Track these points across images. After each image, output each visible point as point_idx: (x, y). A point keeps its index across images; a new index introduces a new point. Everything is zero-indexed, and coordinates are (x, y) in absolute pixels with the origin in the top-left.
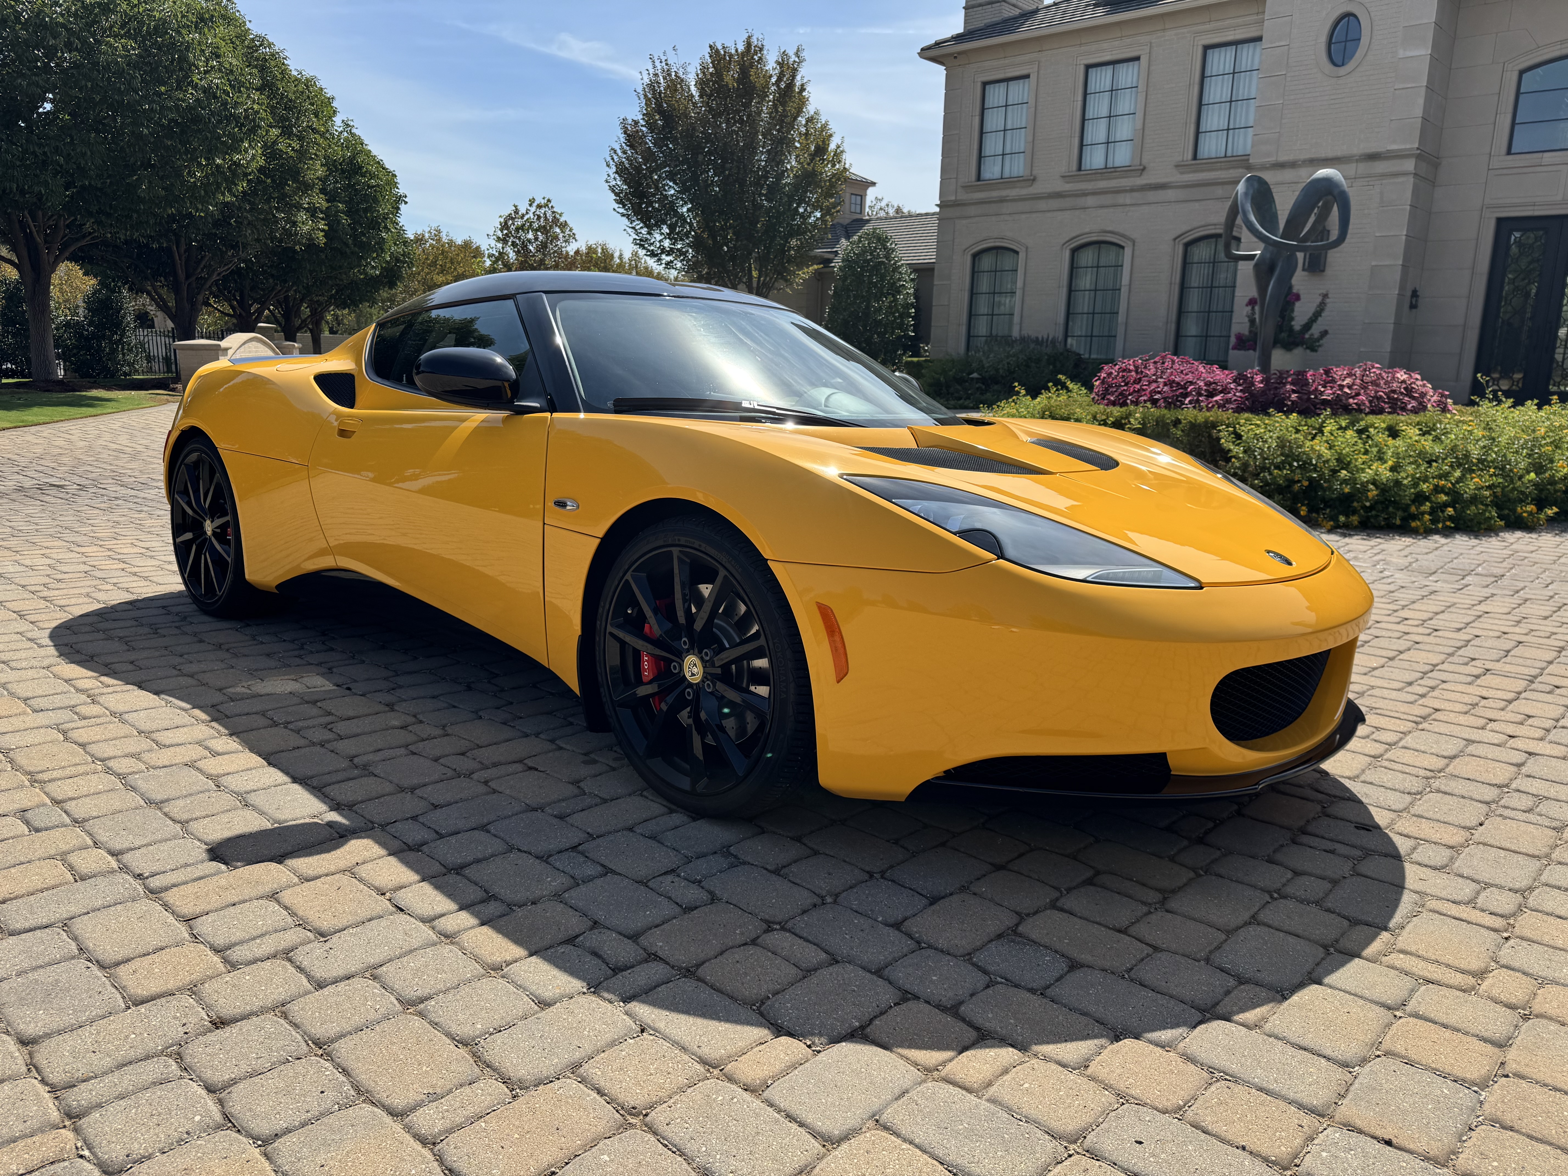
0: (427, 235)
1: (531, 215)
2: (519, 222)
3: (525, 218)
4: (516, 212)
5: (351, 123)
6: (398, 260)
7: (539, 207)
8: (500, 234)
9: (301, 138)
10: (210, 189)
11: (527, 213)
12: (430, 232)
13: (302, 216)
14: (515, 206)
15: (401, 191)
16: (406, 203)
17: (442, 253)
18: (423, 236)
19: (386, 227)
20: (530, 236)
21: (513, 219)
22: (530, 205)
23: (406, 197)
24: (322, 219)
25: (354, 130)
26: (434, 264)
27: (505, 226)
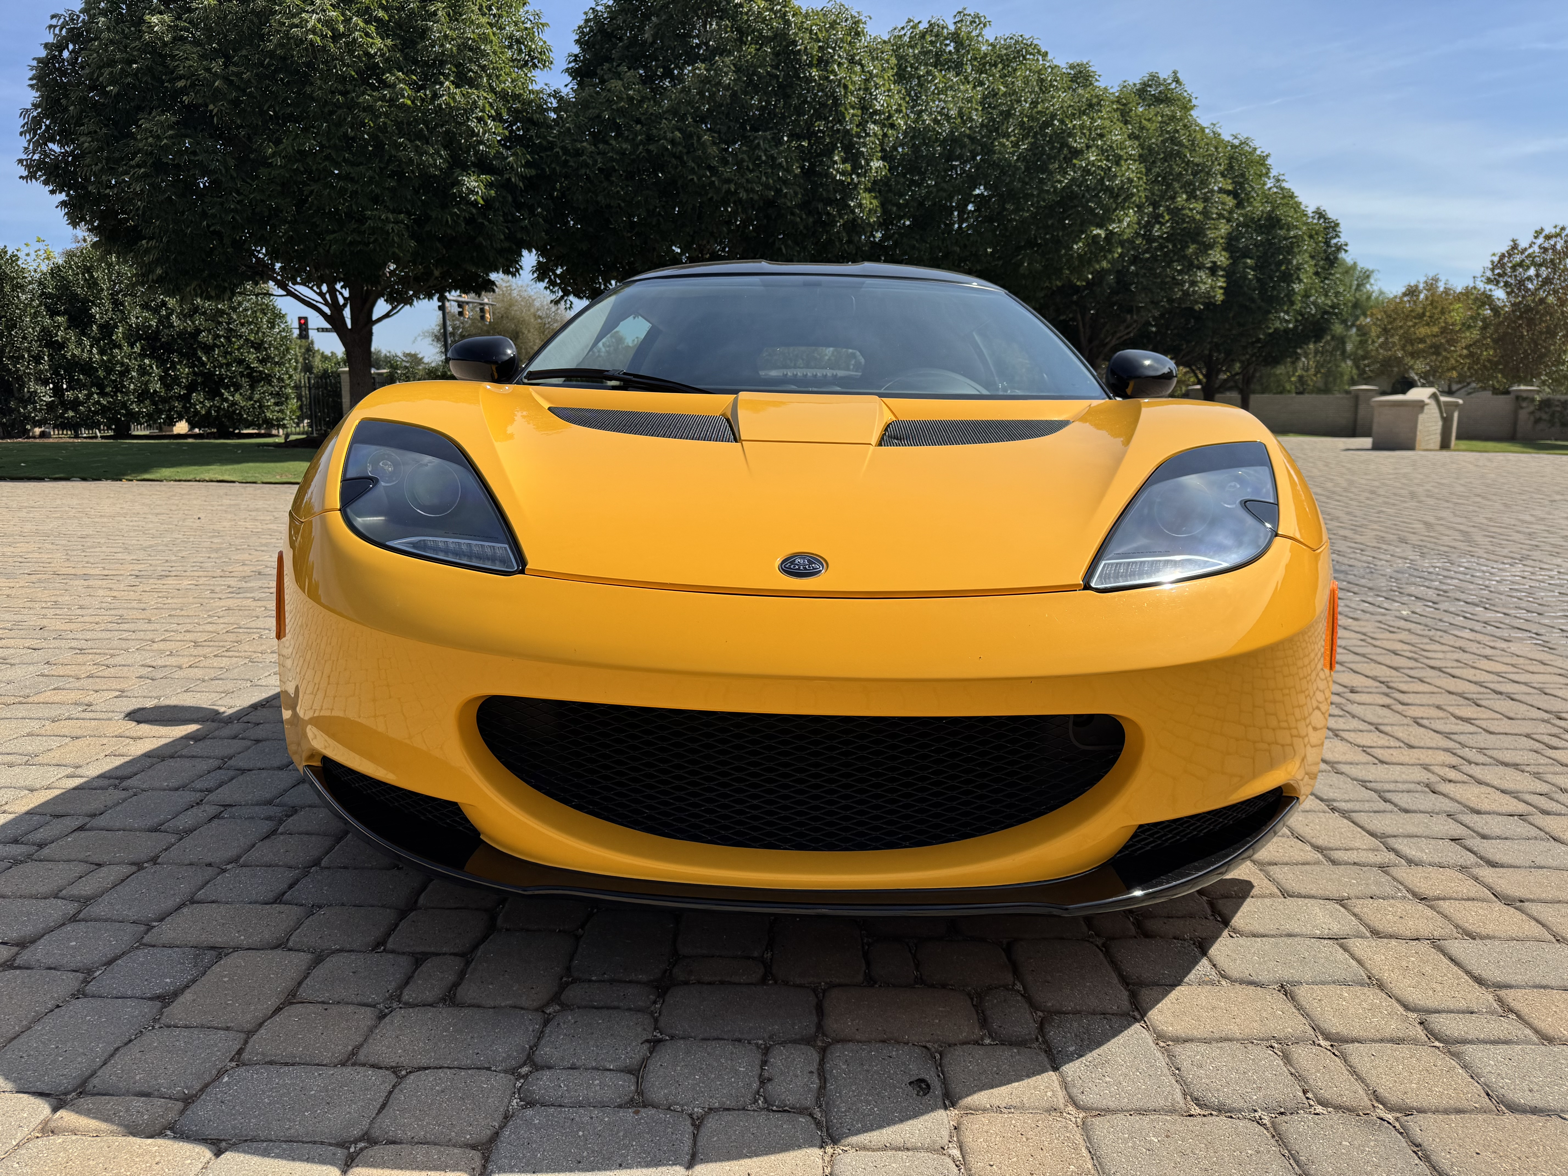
0: (1421, 286)
1: (1536, 248)
2: (1518, 258)
3: (1526, 253)
4: (1515, 246)
5: (1281, 178)
6: (1326, 312)
7: (1548, 237)
8: (1489, 274)
9: (1206, 200)
10: (1085, 260)
11: (1531, 246)
12: (1426, 282)
13: (1202, 275)
14: (1513, 241)
15: (1342, 240)
16: (1346, 251)
17: (1432, 304)
18: (1417, 286)
19: (1298, 278)
20: (1532, 272)
21: (1510, 255)
22: (1536, 237)
23: (1346, 245)
24: (1222, 276)
25: (1284, 185)
26: (1421, 316)
27: (1500, 264)
